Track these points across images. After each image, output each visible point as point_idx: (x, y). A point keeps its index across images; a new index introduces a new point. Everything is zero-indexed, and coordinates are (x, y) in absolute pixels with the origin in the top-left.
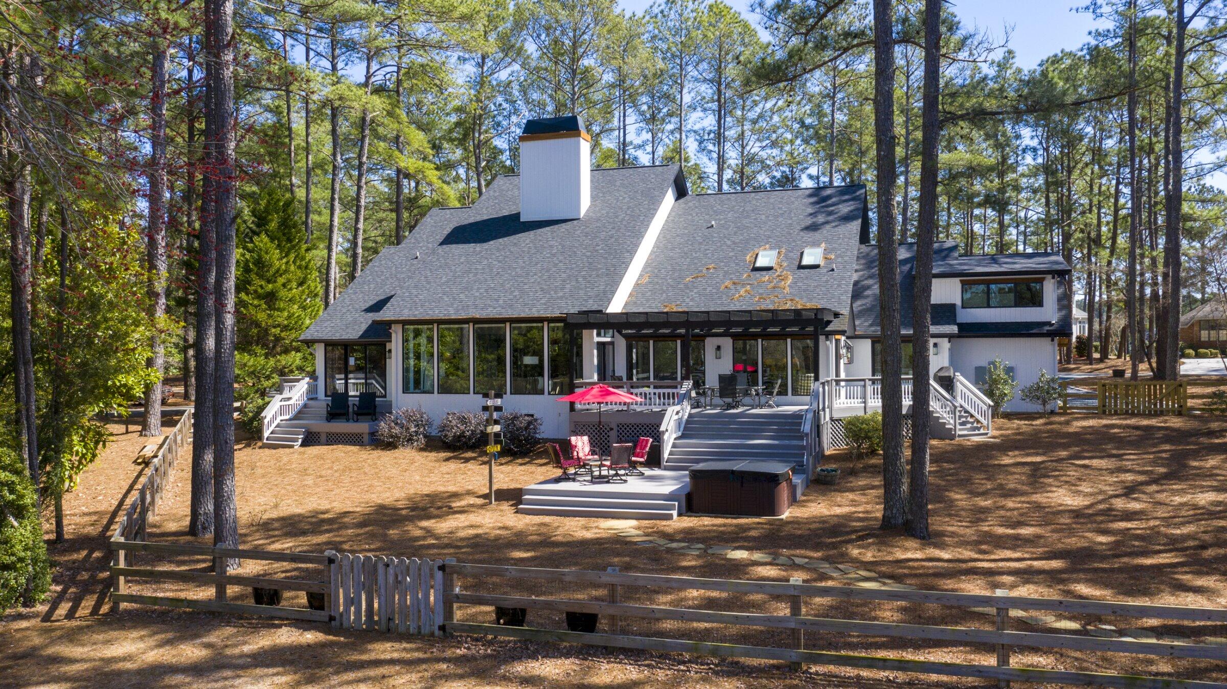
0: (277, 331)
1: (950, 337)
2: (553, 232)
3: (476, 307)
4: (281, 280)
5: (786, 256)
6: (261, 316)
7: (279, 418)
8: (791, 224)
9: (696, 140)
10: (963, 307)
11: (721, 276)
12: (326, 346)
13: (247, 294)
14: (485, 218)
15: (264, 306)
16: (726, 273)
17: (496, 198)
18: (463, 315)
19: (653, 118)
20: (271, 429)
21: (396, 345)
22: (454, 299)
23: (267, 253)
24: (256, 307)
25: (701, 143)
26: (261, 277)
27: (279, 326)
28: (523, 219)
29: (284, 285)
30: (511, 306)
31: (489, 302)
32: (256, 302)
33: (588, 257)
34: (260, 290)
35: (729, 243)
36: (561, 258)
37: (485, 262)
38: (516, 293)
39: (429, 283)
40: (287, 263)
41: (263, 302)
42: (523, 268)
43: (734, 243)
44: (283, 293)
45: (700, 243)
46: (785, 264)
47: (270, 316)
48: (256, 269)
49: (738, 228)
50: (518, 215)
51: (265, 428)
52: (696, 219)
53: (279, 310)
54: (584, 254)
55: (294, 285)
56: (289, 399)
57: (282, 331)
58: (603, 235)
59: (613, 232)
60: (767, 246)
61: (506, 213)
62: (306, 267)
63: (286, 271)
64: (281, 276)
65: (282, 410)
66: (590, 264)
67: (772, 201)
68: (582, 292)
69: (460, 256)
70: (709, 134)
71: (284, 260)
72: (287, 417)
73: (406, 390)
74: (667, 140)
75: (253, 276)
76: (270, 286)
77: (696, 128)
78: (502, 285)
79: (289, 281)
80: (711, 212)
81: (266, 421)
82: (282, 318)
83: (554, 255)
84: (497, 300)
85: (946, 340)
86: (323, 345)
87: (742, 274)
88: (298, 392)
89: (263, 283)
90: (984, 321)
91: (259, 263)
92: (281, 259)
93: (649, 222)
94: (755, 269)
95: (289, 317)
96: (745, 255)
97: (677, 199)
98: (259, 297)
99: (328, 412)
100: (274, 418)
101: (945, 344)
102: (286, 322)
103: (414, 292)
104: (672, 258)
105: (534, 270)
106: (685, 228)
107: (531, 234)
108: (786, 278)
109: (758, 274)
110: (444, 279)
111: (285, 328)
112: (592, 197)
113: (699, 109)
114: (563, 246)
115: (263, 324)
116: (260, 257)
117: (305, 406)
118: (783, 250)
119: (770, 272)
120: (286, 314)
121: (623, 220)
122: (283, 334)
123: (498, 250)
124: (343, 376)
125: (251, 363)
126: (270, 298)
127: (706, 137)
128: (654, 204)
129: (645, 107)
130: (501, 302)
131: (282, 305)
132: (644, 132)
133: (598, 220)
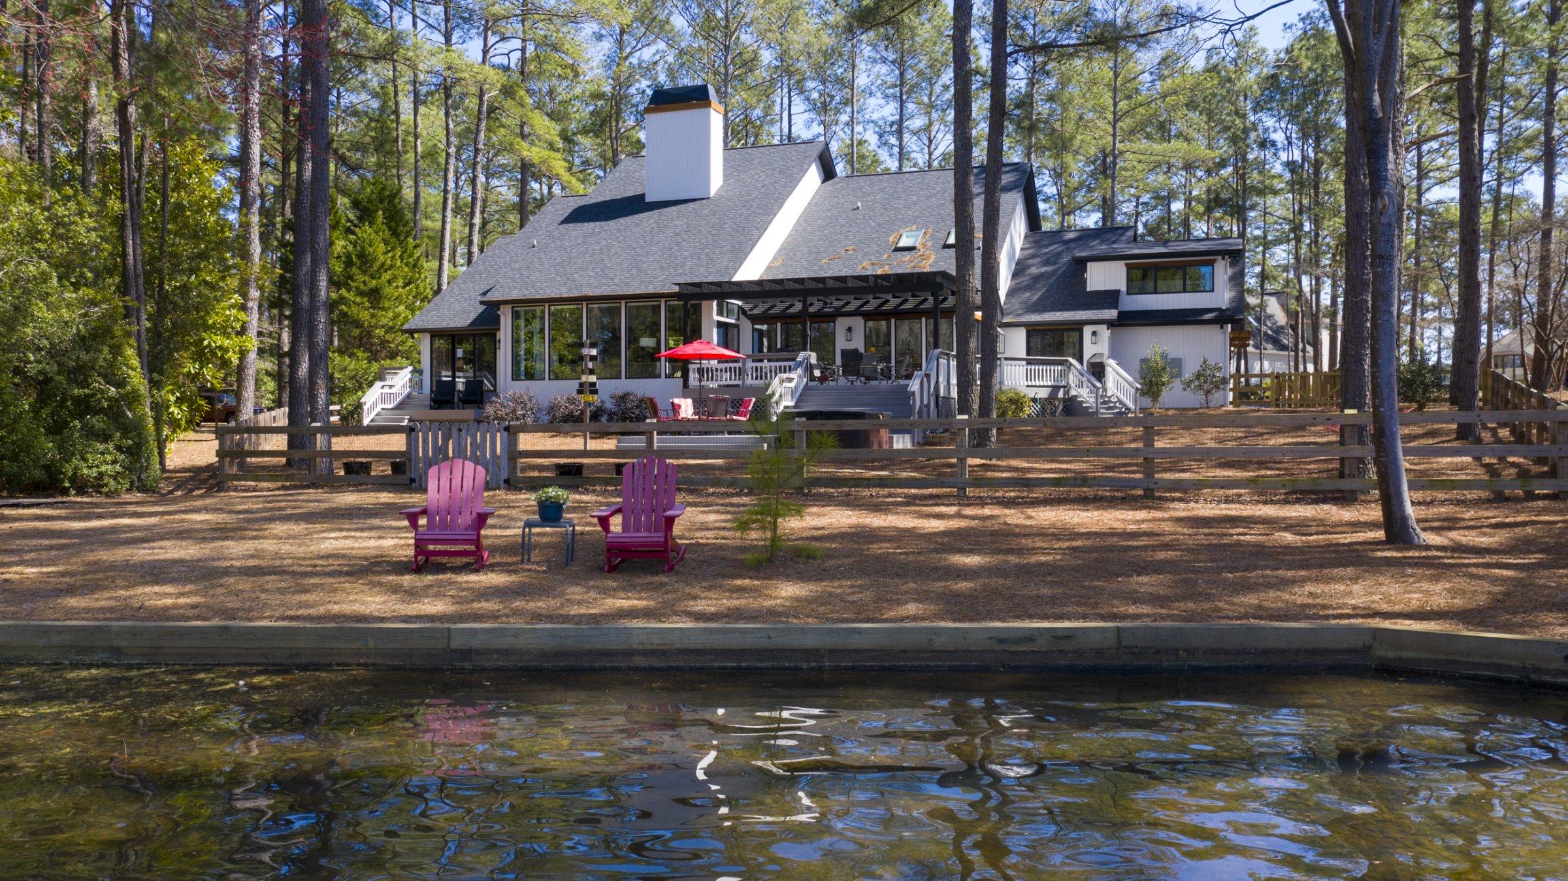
0: (380, 332)
1: (1111, 324)
2: (678, 212)
3: (590, 286)
4: (386, 276)
5: (932, 236)
6: (364, 316)
7: (380, 407)
8: (943, 205)
9: (875, 132)
10: (1128, 294)
11: (860, 258)
12: (432, 337)
13: (349, 290)
14: (608, 198)
15: (367, 304)
16: (866, 254)
17: (621, 179)
18: (576, 294)
19: (825, 105)
20: (371, 417)
21: (505, 334)
22: (568, 279)
23: (370, 245)
24: (358, 304)
25: (881, 136)
26: (364, 272)
27: (383, 327)
28: (647, 200)
29: (389, 282)
30: (627, 284)
31: (604, 281)
32: (358, 299)
33: (713, 235)
34: (362, 287)
35: (873, 224)
36: (685, 237)
37: (604, 243)
38: (634, 271)
39: (542, 264)
40: (393, 257)
41: (366, 299)
42: (642, 247)
43: (879, 225)
44: (388, 290)
45: (843, 226)
46: (929, 244)
47: (373, 316)
48: (358, 263)
49: (886, 209)
50: (642, 196)
51: (365, 414)
52: (842, 201)
53: (383, 309)
54: (710, 233)
55: (401, 282)
56: (391, 387)
57: (386, 333)
58: (732, 213)
59: (744, 210)
60: (914, 227)
61: (630, 193)
62: (415, 266)
63: (391, 267)
64: (386, 271)
65: (383, 398)
66: (715, 241)
67: (926, 181)
68: (702, 269)
69: (577, 237)
70: (891, 126)
71: (390, 255)
72: (390, 406)
73: (516, 377)
74: (841, 133)
75: (355, 270)
76: (374, 282)
77: (875, 117)
78: (620, 264)
79: (395, 277)
80: (859, 194)
81: (366, 408)
82: (385, 319)
83: (678, 234)
84: (612, 279)
85: (1105, 326)
86: (428, 337)
87: (882, 255)
88: (400, 381)
89: (367, 278)
90: (1150, 308)
91: (362, 256)
92: (386, 253)
93: (784, 200)
94: (898, 250)
95: (395, 318)
96: (889, 236)
97: (823, 182)
98: (360, 293)
99: (432, 400)
100: (375, 404)
101: (1105, 332)
102: (391, 324)
103: (526, 273)
104: (810, 241)
105: (654, 249)
106: (829, 211)
107: (656, 214)
108: (928, 257)
109: (899, 254)
110: (559, 260)
111: (390, 330)
112: (725, 176)
113: (879, 94)
114: (688, 226)
115: (366, 324)
116: (363, 248)
117: (408, 396)
118: (930, 230)
119: (913, 252)
120: (391, 314)
121: (756, 197)
122: (389, 337)
123: (619, 231)
124: (450, 373)
125: (352, 367)
126: (374, 296)
127: (888, 129)
128: (792, 181)
129: (815, 95)
130: (616, 280)
131: (387, 304)
132: (815, 124)
133: (729, 198)
